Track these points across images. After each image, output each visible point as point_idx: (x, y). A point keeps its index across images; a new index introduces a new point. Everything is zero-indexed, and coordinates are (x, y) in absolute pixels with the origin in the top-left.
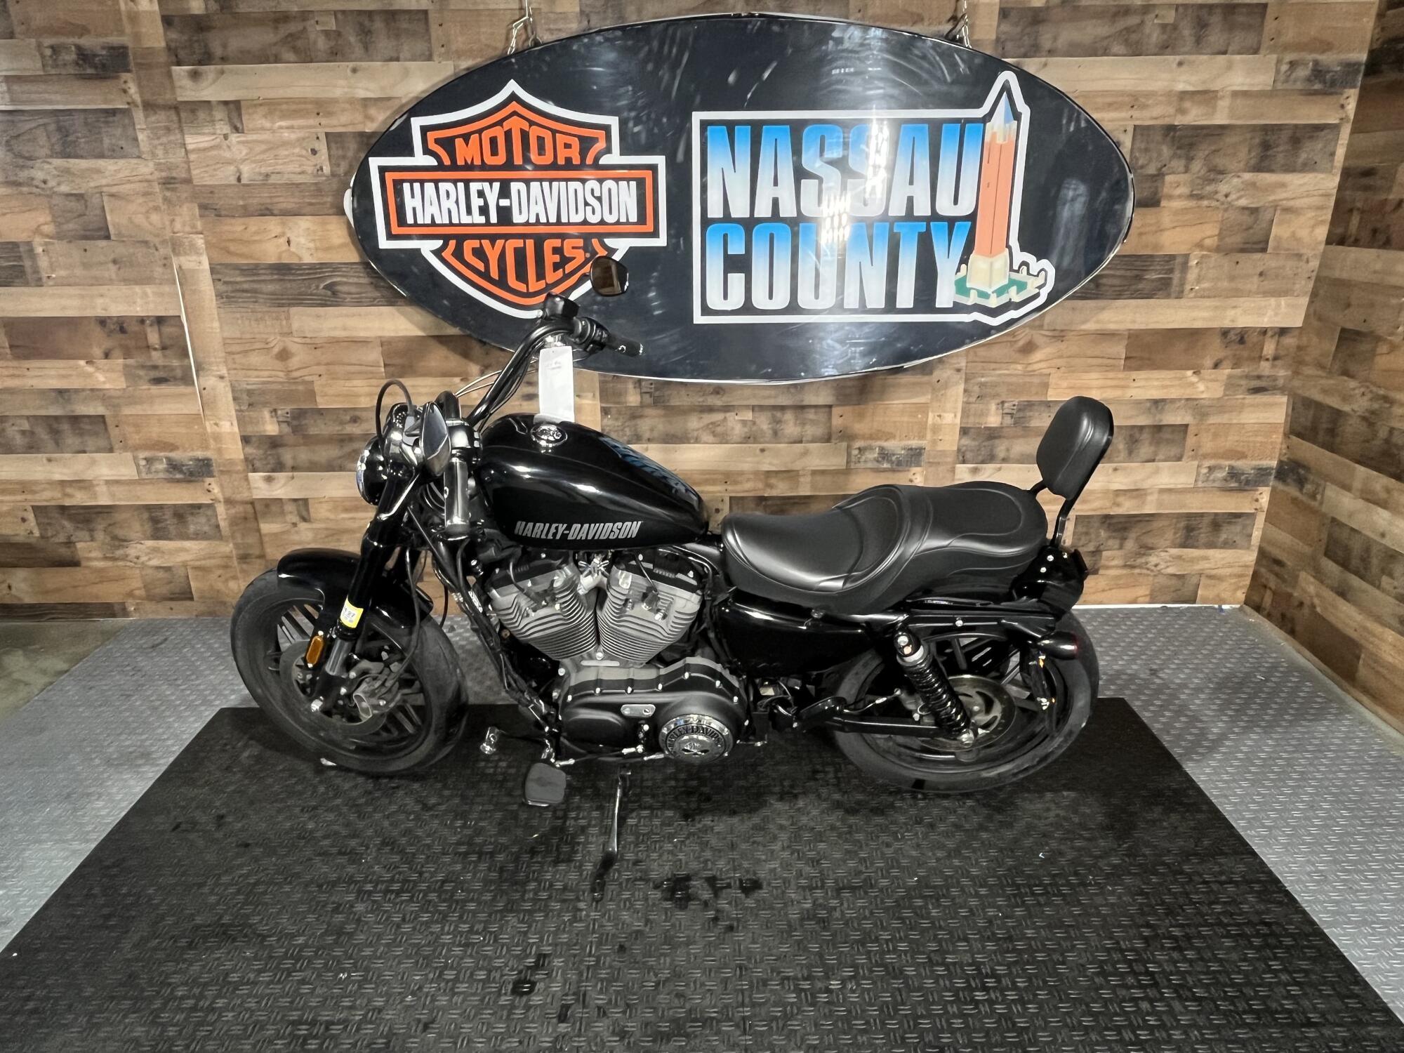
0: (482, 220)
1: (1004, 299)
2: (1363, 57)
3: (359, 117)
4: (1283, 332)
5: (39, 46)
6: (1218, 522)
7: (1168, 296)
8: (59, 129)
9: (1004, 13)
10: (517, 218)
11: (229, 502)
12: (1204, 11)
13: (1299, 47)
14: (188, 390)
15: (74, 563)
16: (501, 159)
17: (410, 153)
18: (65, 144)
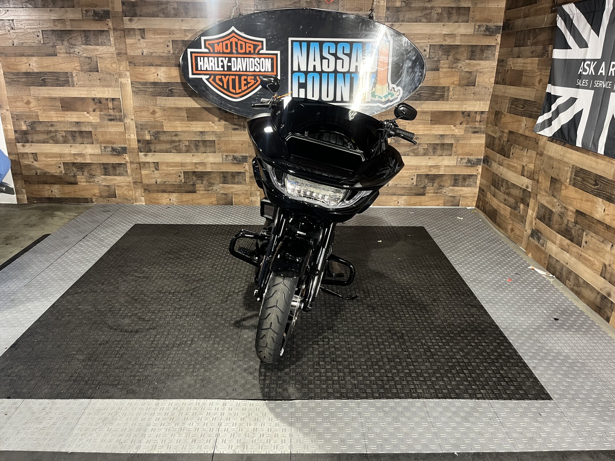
0: (222, 69)
1: (387, 99)
2: (502, 24)
3: (183, 36)
4: (482, 112)
5: (82, 10)
6: (466, 178)
7: (443, 100)
8: (85, 36)
9: (388, 8)
10: (233, 69)
11: (131, 162)
12: (450, 10)
13: (481, 21)
14: (121, 123)
15: (76, 183)
16: (229, 51)
17: (201, 48)
18: (87, 41)
